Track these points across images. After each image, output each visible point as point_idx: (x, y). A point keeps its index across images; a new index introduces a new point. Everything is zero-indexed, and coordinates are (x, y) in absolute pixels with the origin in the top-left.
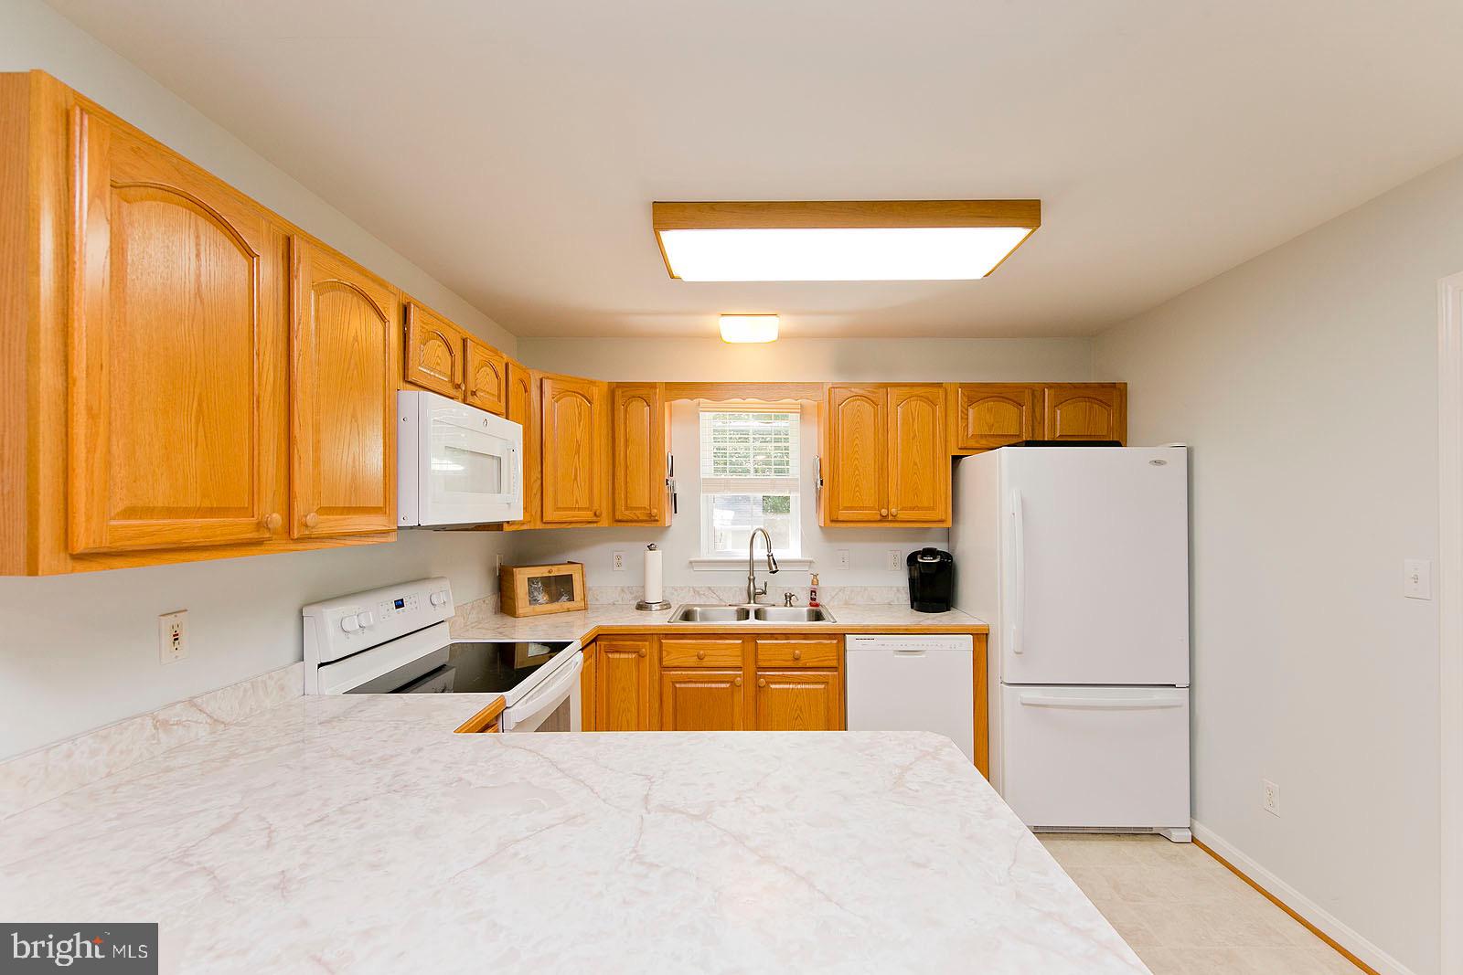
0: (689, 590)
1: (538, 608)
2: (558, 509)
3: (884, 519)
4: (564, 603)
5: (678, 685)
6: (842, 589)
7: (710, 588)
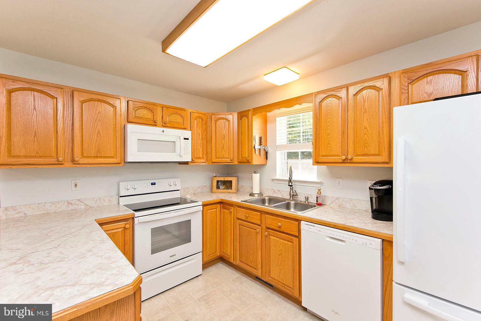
0: (272, 191)
1: (219, 190)
2: (216, 158)
3: (344, 162)
4: (230, 190)
5: (240, 226)
6: (338, 199)
7: (279, 190)
